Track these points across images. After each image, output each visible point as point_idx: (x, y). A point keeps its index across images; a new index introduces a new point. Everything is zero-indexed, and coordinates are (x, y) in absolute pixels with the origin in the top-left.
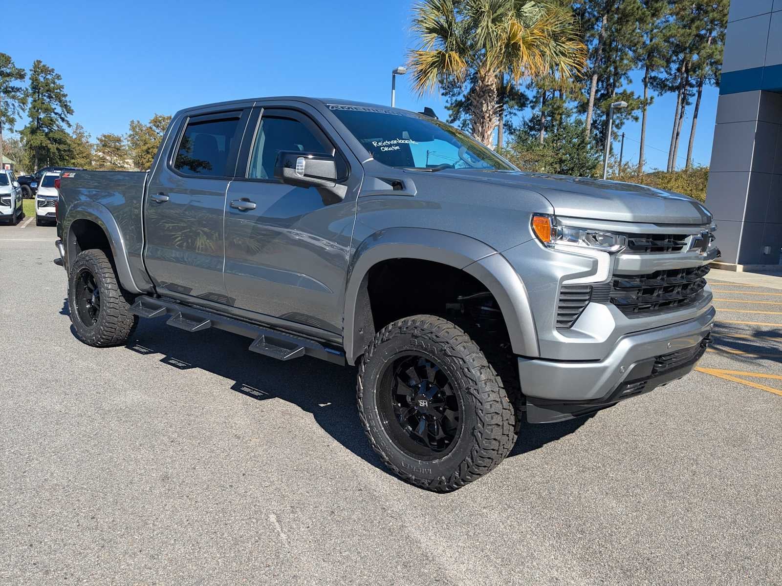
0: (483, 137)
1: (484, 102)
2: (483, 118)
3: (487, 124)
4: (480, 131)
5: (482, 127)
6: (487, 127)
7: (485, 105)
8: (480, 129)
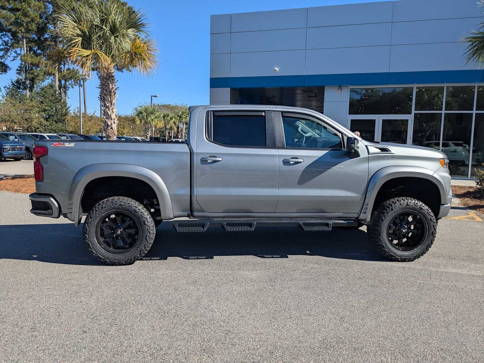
0: (111, 104)
1: (110, 83)
2: (111, 92)
3: (113, 96)
4: (109, 100)
5: (111, 98)
6: (113, 98)
7: (111, 85)
8: (109, 99)
